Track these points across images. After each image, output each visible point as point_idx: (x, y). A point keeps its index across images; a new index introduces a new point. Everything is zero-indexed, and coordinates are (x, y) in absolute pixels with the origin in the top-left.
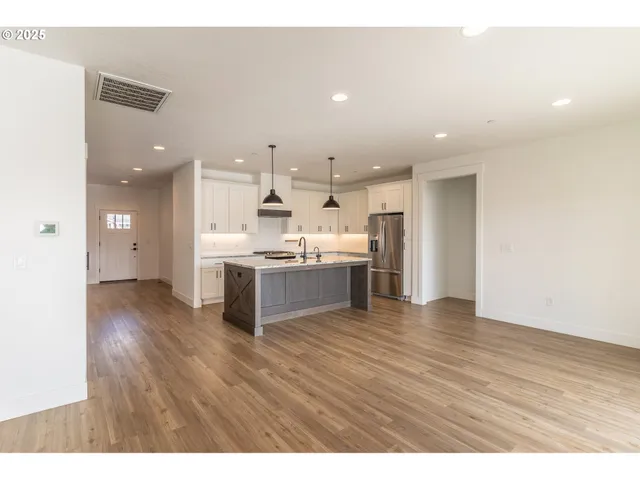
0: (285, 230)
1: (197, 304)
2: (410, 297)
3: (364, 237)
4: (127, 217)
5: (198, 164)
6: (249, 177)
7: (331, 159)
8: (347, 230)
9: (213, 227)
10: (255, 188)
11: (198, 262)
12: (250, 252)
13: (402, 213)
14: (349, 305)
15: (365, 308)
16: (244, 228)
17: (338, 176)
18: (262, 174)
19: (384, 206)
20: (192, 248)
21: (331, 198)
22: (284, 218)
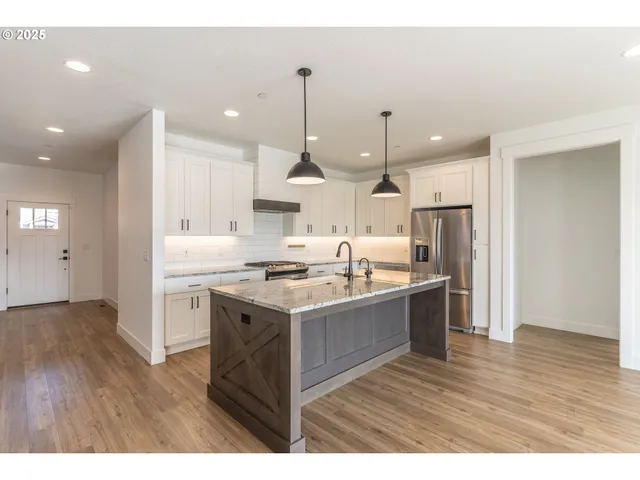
0: (289, 230)
1: (157, 357)
2: (487, 329)
3: (404, 241)
4: (54, 214)
5: (158, 118)
6: (239, 152)
7: (386, 114)
8: (369, 231)
9: (185, 226)
10: (249, 168)
11: (159, 284)
12: (240, 264)
13: (470, 207)
14: (409, 350)
15: (443, 357)
16: (233, 227)
17: (367, 155)
18: (260, 146)
19: (438, 196)
20: (148, 261)
21: (386, 177)
22: (290, 214)
